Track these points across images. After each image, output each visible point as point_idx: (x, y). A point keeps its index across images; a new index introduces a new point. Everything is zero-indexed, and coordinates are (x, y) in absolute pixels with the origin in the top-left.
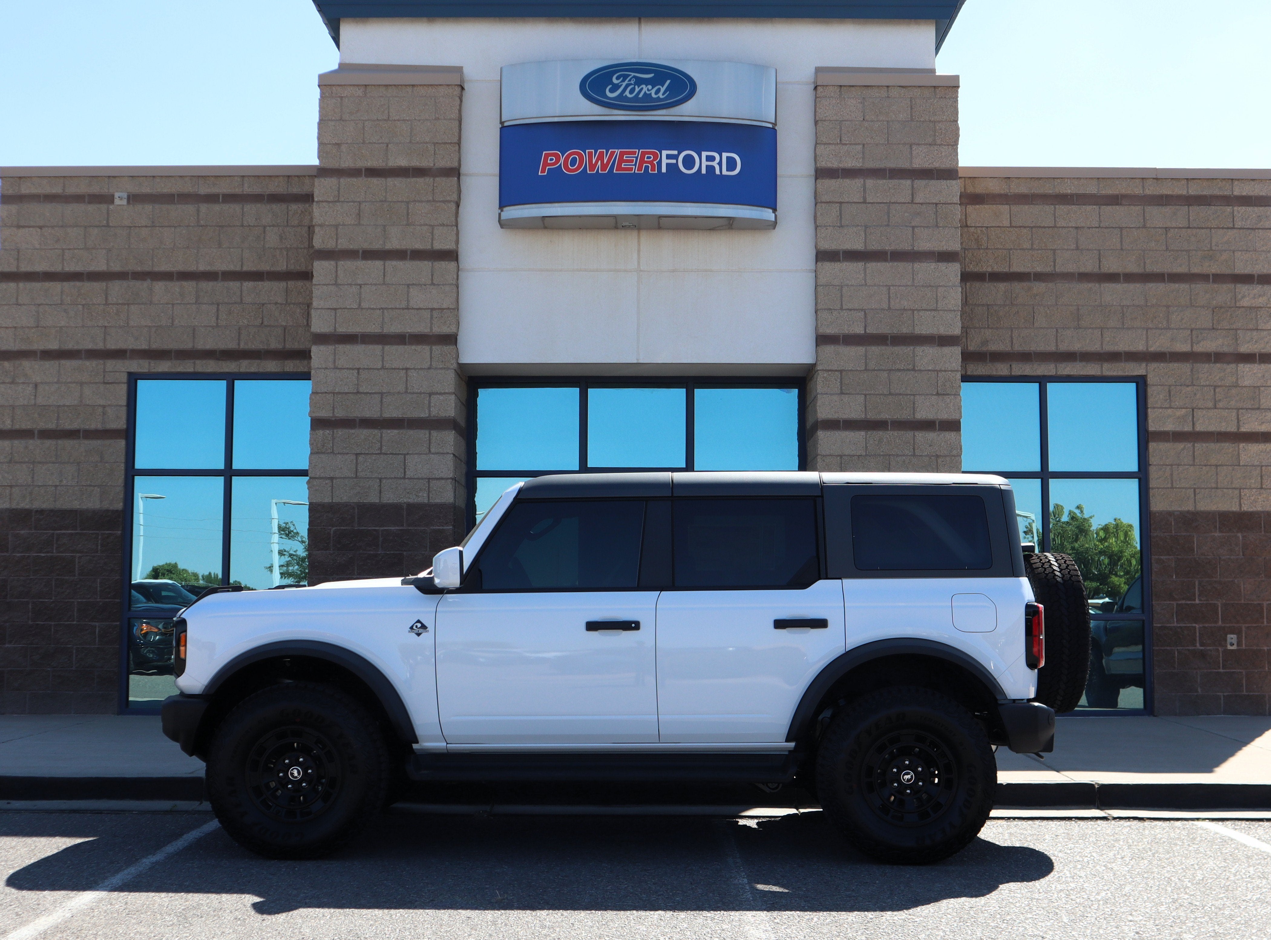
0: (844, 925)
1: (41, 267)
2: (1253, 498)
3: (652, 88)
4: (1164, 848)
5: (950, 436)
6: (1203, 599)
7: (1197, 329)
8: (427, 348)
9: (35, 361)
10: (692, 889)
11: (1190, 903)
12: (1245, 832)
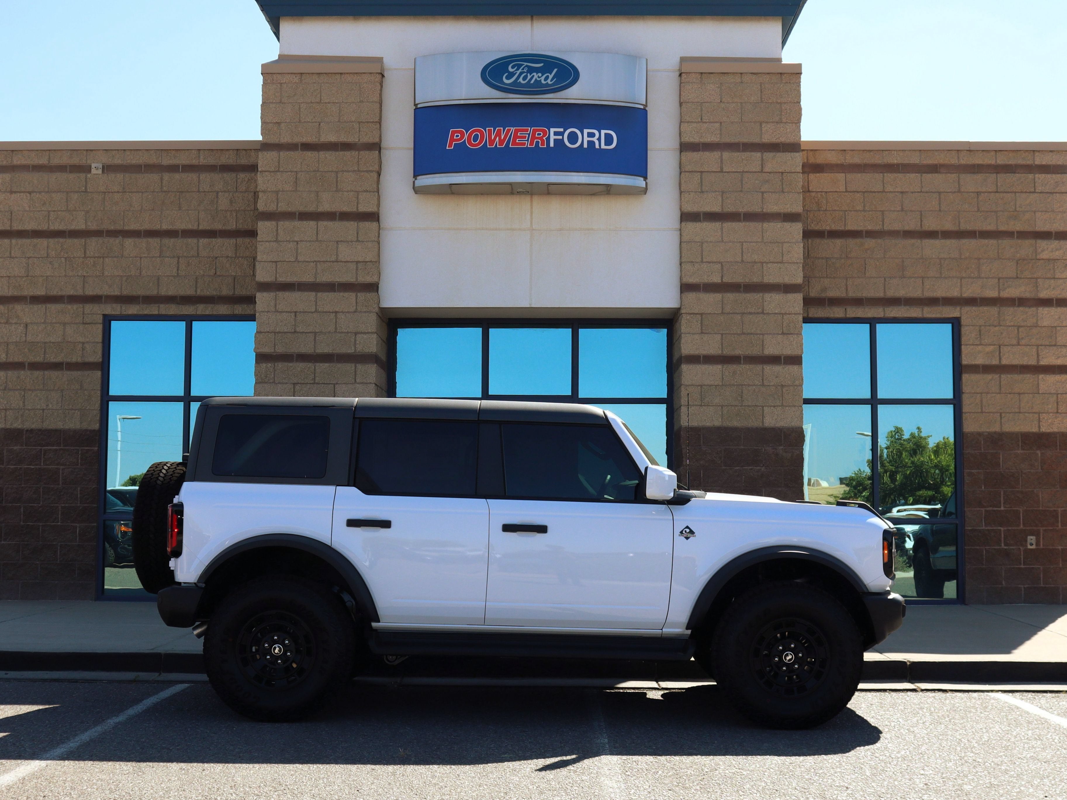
0: (684, 777)
1: (30, 226)
2: (1050, 421)
3: (542, 76)
4: (960, 715)
5: (793, 369)
6: (1007, 506)
7: (1003, 278)
8: (353, 295)
9: (26, 304)
10: (561, 747)
11: (974, 760)
12: (1030, 702)
